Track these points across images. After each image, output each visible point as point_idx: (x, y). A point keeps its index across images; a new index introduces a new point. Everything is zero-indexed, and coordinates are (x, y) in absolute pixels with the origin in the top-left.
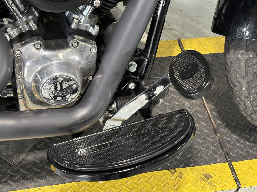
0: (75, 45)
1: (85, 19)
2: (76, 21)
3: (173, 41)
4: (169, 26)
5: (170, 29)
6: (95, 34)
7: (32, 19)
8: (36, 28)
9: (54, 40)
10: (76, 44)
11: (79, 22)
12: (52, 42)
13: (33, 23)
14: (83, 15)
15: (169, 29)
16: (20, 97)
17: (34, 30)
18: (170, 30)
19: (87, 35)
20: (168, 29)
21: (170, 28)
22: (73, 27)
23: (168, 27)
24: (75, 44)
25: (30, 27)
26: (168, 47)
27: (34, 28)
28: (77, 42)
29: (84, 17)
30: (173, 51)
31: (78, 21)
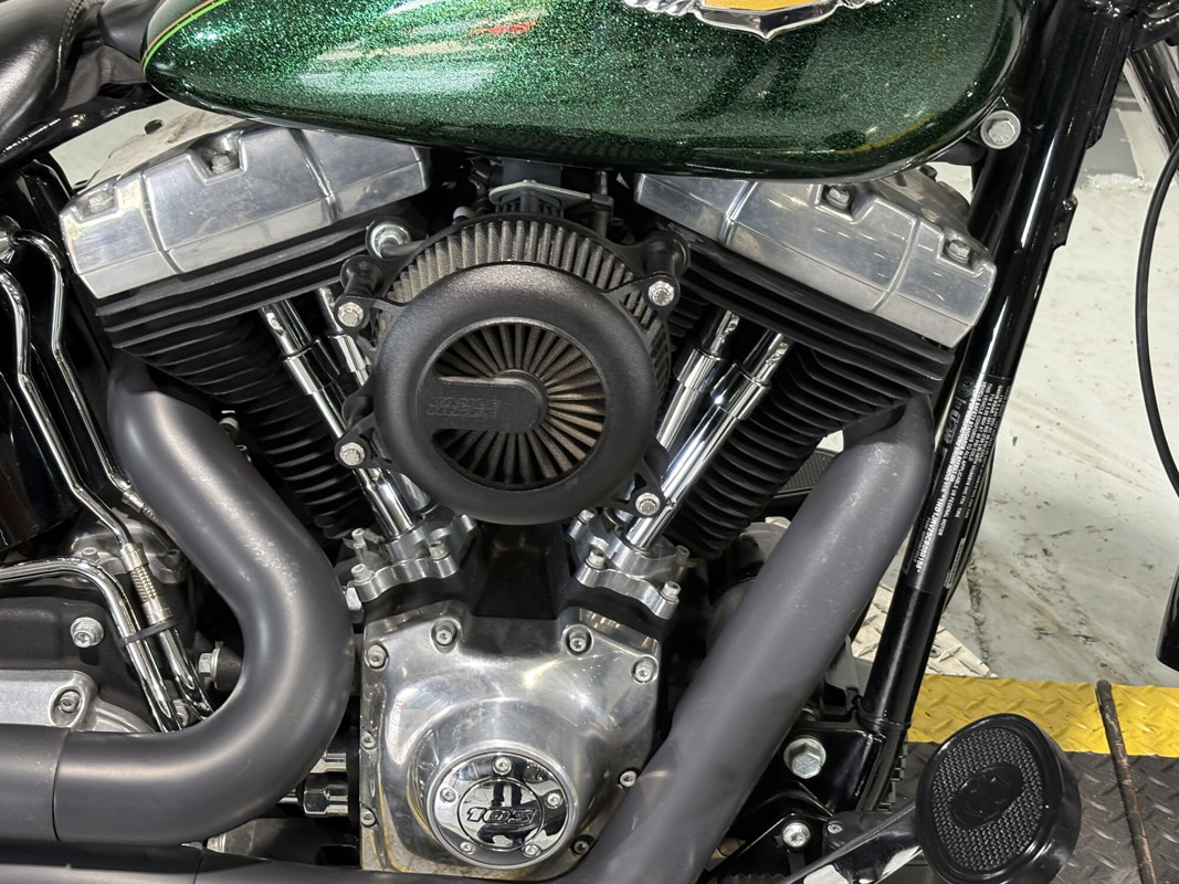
0: (578, 646)
1: (633, 556)
2: (594, 560)
3: (1076, 688)
4: (1081, 623)
5: (1087, 637)
6: (661, 613)
7: (446, 540)
8: (453, 572)
9: (508, 622)
10: (583, 644)
11: (608, 564)
12: (500, 628)
13: (442, 552)
14: (627, 543)
15: (1082, 639)
16: (366, 818)
17: (443, 576)
18: (1085, 643)
19: (632, 616)
20: (1076, 636)
21: (1086, 634)
22: (583, 582)
23: (1079, 626)
24: (577, 642)
25: (432, 567)
26: (1049, 712)
27: (446, 570)
28: (585, 636)
29: (627, 550)
30: (1067, 729)
31: (601, 559)
